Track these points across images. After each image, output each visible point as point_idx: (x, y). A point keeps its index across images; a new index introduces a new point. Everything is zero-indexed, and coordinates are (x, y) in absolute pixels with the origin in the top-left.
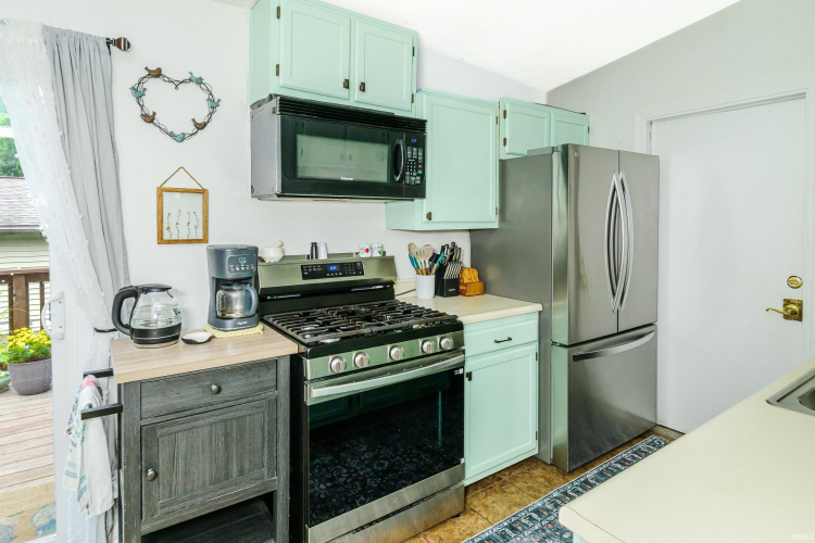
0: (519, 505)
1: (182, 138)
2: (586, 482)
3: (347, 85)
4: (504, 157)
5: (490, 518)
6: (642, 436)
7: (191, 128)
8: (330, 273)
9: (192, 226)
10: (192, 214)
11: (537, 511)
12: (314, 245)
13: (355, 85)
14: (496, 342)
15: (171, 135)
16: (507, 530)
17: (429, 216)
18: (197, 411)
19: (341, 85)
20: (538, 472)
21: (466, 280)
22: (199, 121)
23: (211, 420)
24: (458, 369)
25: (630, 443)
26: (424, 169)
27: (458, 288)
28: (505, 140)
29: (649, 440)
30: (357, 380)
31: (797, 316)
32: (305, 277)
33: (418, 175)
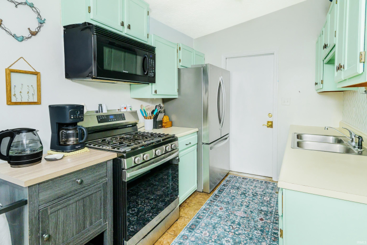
0: (197, 209)
1: (22, 39)
2: (216, 195)
3: (122, 24)
4: (180, 67)
5: (189, 217)
6: (226, 176)
7: (27, 34)
8: (111, 119)
9: (30, 94)
10: (30, 86)
11: (205, 210)
12: (100, 105)
13: (126, 25)
14: (187, 145)
15: (14, 36)
16: (198, 219)
17: (156, 92)
18: (69, 195)
19: (119, 24)
20: (198, 196)
21: (165, 121)
22: (33, 30)
23: (76, 199)
24: (176, 157)
25: (224, 179)
26: (155, 70)
27: (162, 125)
28: (180, 60)
29: (229, 176)
30: (144, 167)
31: (271, 126)
32: (99, 122)
33: (153, 72)
